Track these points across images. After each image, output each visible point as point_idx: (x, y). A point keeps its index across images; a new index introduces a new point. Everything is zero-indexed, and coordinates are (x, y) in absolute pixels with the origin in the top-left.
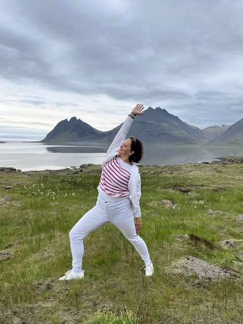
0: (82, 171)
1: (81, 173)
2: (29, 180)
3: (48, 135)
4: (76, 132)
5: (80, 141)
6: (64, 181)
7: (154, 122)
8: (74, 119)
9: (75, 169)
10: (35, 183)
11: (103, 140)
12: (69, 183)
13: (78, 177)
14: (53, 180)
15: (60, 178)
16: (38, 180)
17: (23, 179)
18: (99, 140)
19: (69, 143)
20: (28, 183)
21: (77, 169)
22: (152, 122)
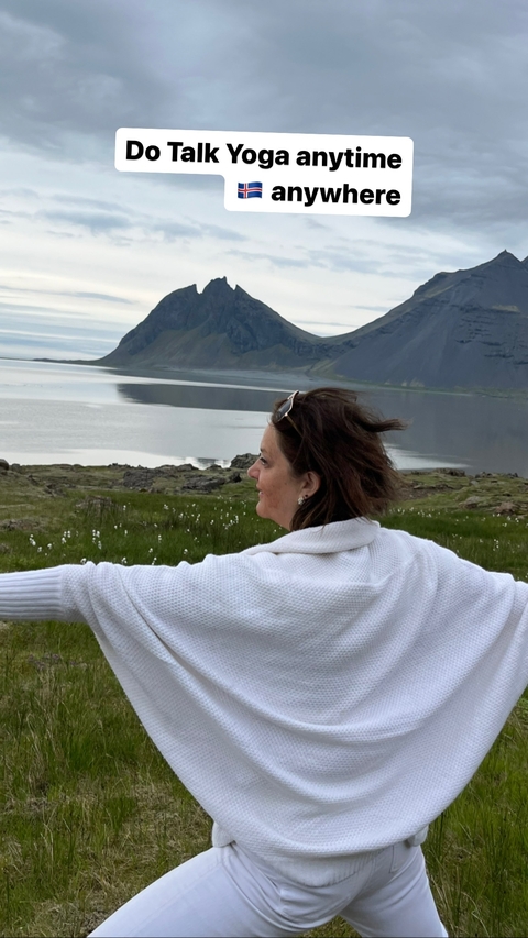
0: (238, 479)
1: (233, 485)
2: (51, 508)
3: (125, 340)
4: (225, 335)
5: (239, 367)
6: (176, 524)
7: (514, 309)
8: (219, 285)
9: (215, 468)
10: (72, 524)
11: (318, 366)
12: (194, 529)
13: (225, 506)
14: (136, 513)
15: (159, 509)
16: (83, 512)
17: (29, 507)
18: (305, 368)
19: (196, 371)
20: (44, 523)
21: (222, 471)
22: (509, 308)
